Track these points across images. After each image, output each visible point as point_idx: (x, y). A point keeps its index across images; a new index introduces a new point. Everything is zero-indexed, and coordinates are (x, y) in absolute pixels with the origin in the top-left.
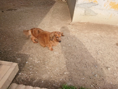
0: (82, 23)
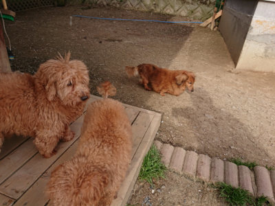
0: (257, 72)
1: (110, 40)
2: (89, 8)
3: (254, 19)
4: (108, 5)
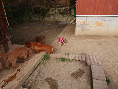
3: (76, 21)
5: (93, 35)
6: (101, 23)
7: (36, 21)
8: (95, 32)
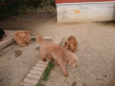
1: (29, 22)
2: (25, 14)
3: (57, 9)
4: (32, 12)
5: (72, 22)
6: (78, 10)
7: (29, 13)
8: (74, 19)
